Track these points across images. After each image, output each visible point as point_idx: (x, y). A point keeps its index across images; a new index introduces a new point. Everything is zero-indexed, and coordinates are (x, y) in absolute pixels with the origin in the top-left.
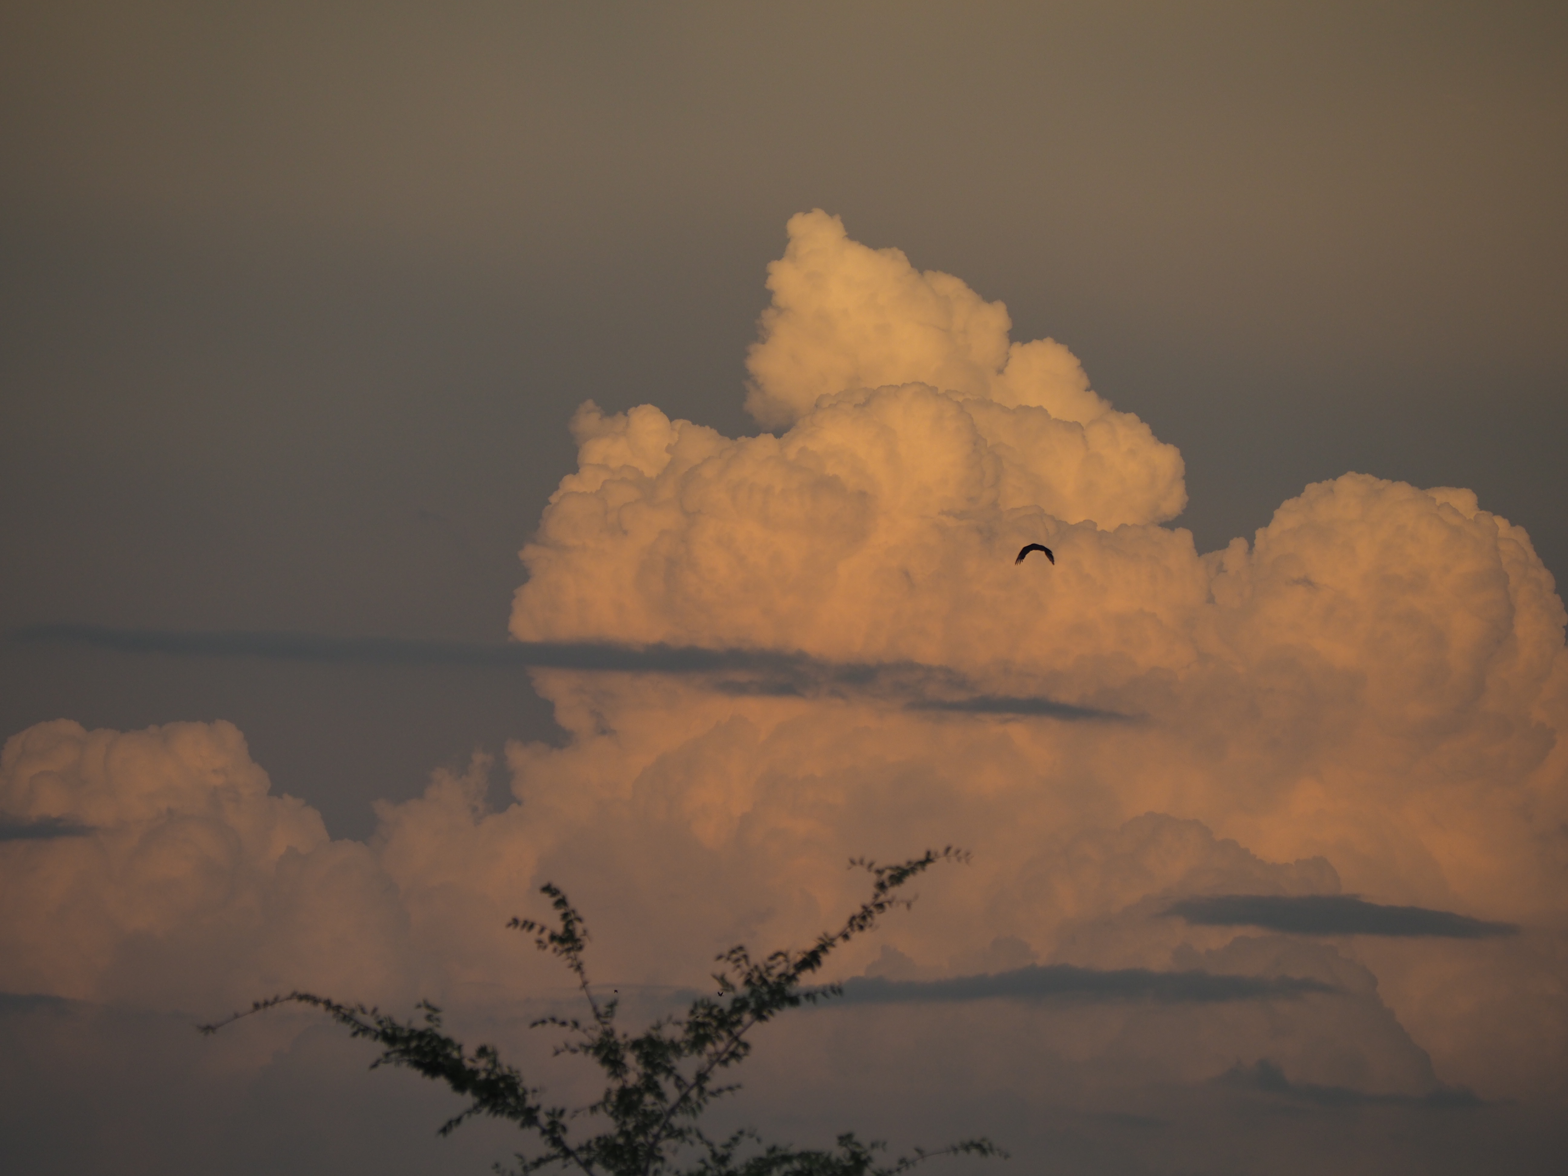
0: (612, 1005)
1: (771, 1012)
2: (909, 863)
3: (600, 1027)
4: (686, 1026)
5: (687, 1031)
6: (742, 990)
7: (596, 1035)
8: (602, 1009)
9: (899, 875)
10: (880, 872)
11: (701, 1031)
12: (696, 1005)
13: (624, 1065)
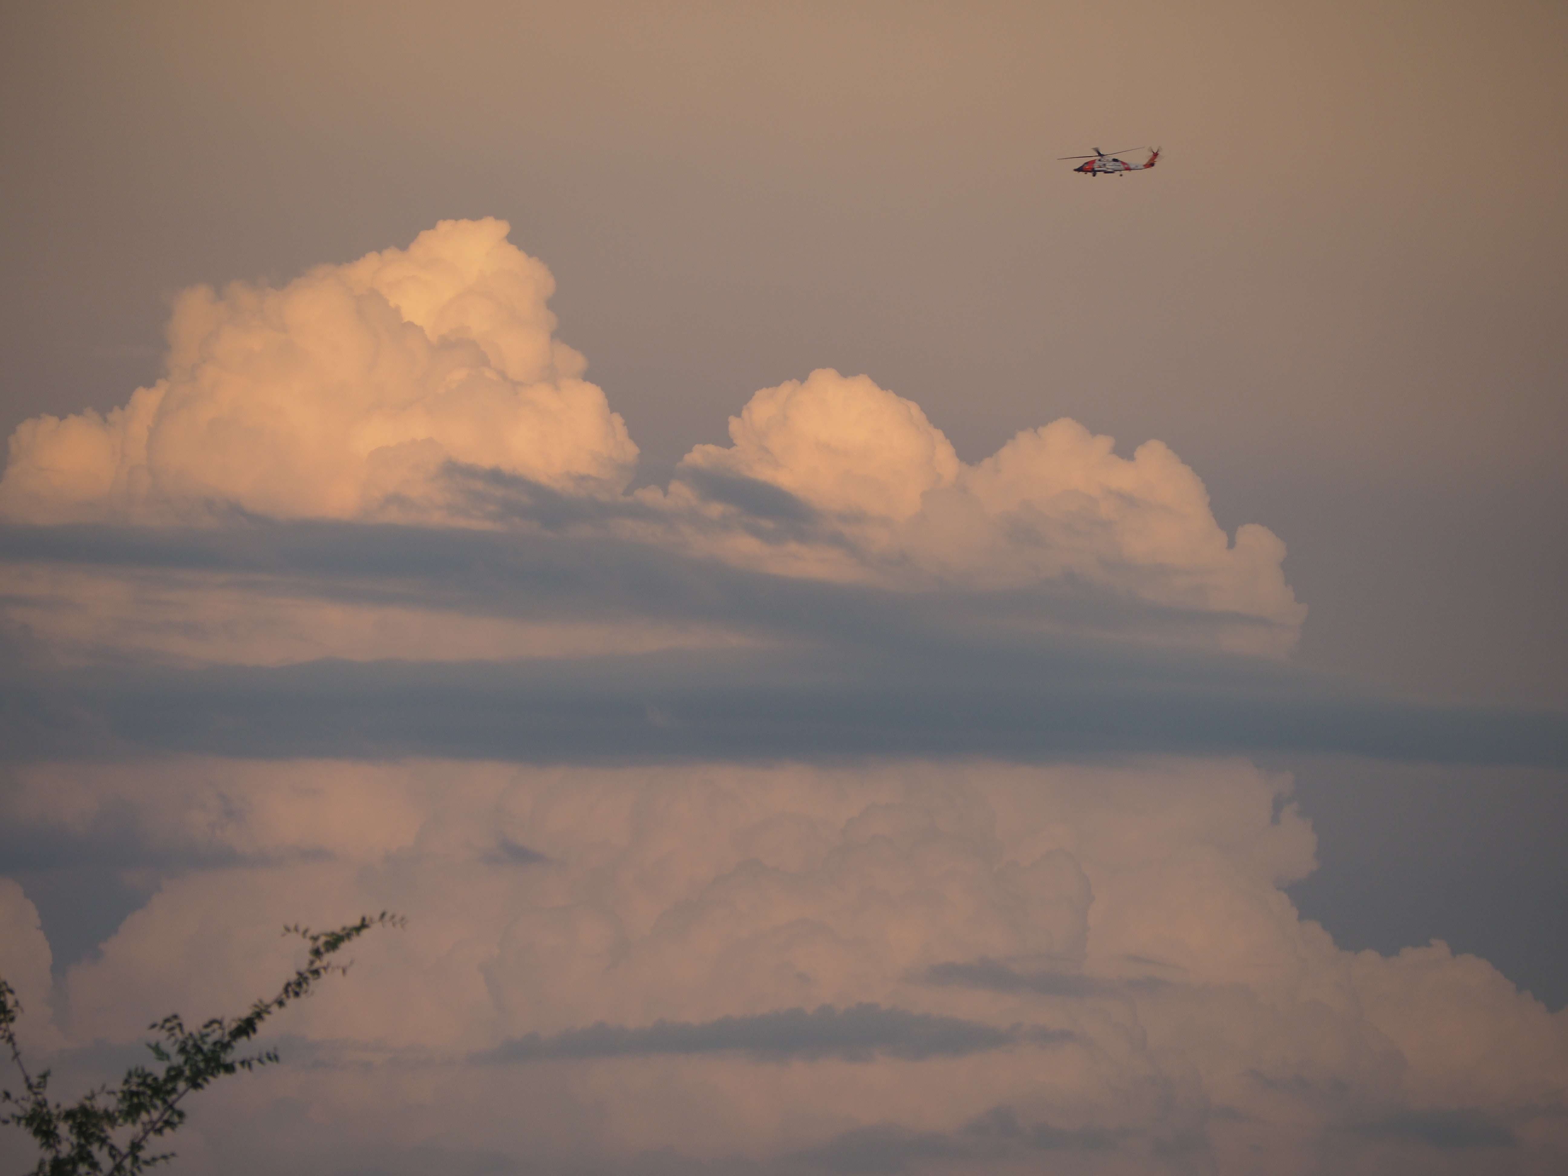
0: (44, 1076)
1: (206, 1080)
2: (344, 929)
3: (33, 1097)
4: (120, 1095)
5: (120, 1101)
6: (178, 1060)
7: (28, 1106)
8: (34, 1080)
9: (334, 942)
10: (315, 939)
11: (135, 1100)
12: (130, 1074)
13: (57, 1136)
